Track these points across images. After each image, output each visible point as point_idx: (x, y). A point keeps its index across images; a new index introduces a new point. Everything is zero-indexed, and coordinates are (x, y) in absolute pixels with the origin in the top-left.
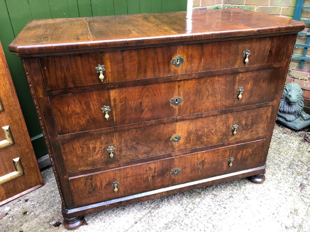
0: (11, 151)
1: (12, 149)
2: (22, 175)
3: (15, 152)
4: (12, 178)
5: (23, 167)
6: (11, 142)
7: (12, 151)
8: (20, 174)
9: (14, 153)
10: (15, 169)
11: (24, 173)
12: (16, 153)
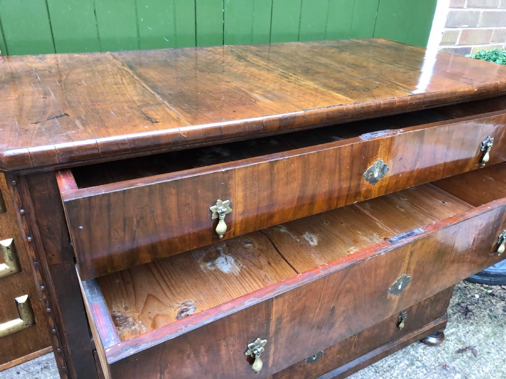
0: (12, 284)
1: (15, 280)
2: (30, 327)
3: (21, 285)
4: (11, 330)
5: (34, 311)
6: (14, 269)
7: (15, 283)
8: (26, 325)
9: (18, 287)
10: (18, 314)
11: (34, 323)
12: (22, 287)
